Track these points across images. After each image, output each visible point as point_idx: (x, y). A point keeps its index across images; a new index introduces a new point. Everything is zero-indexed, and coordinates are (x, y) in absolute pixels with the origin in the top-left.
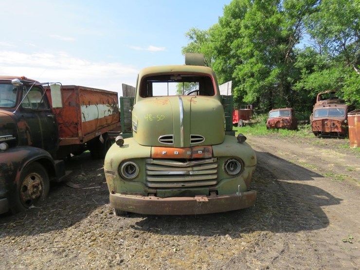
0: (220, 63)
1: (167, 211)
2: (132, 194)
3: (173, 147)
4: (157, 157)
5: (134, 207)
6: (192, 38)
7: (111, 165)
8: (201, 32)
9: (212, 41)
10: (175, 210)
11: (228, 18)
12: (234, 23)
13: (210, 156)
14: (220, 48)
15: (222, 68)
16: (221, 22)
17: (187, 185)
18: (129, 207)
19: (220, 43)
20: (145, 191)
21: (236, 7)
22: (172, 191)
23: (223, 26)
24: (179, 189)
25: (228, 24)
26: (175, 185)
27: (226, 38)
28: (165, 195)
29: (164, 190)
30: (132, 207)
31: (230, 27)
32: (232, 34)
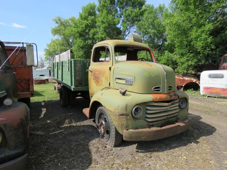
0: (81, 42)
1: (165, 135)
2: (142, 128)
3: (161, 94)
4: (156, 101)
5: (146, 137)
6: (57, 23)
7: (126, 109)
8: (64, 20)
9: (74, 27)
10: (169, 133)
11: (86, 15)
12: (90, 19)
13: (177, 98)
14: (81, 32)
15: (83, 45)
16: (81, 16)
17: (169, 117)
18: (142, 138)
19: (81, 29)
20: (148, 125)
21: (91, 9)
22: (162, 122)
23: (82, 19)
24: (165, 120)
25: (86, 18)
26: (163, 118)
27: (85, 27)
28: (158, 125)
29: (157, 122)
30: (144, 137)
31: (88, 20)
32: (90, 25)
